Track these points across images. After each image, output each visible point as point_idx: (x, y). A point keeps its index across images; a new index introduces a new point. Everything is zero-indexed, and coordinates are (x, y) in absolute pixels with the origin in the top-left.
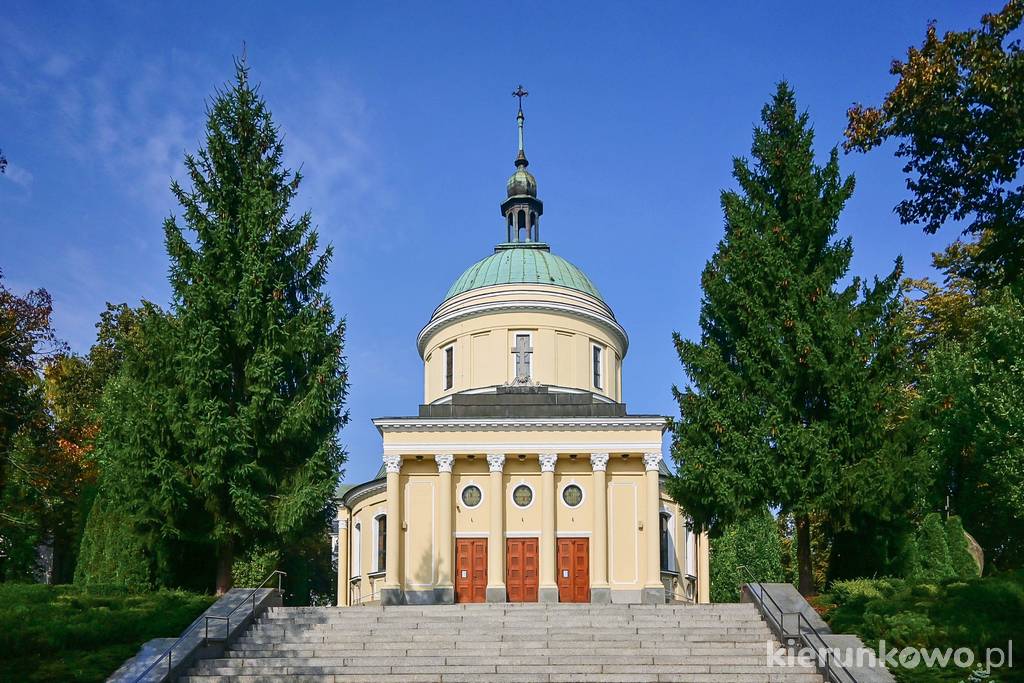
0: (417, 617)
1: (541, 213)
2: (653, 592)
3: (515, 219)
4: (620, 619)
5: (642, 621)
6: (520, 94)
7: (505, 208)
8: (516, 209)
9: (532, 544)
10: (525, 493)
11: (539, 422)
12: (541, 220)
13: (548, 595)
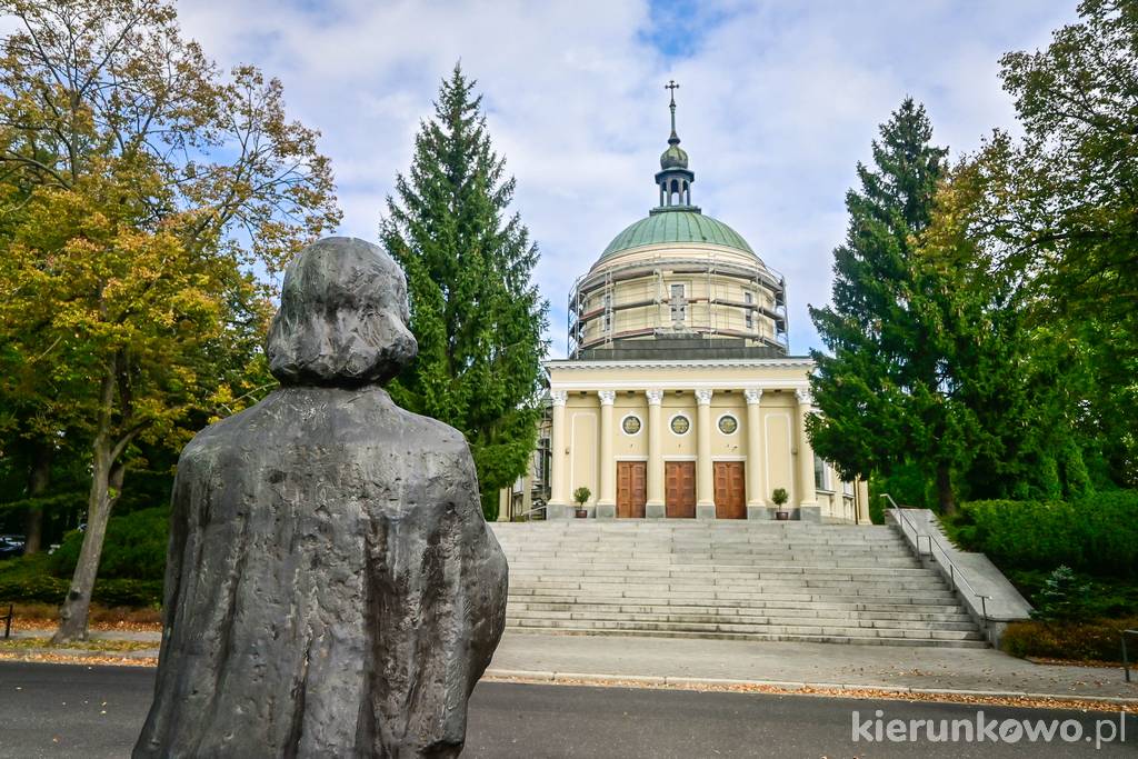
0: (597, 532)
1: (692, 180)
2: (808, 511)
3: (669, 187)
4: (775, 536)
5: (794, 539)
6: (672, 87)
7: (659, 178)
8: (669, 180)
9: (691, 467)
10: (682, 423)
11: (695, 363)
12: (692, 186)
13: (706, 512)
